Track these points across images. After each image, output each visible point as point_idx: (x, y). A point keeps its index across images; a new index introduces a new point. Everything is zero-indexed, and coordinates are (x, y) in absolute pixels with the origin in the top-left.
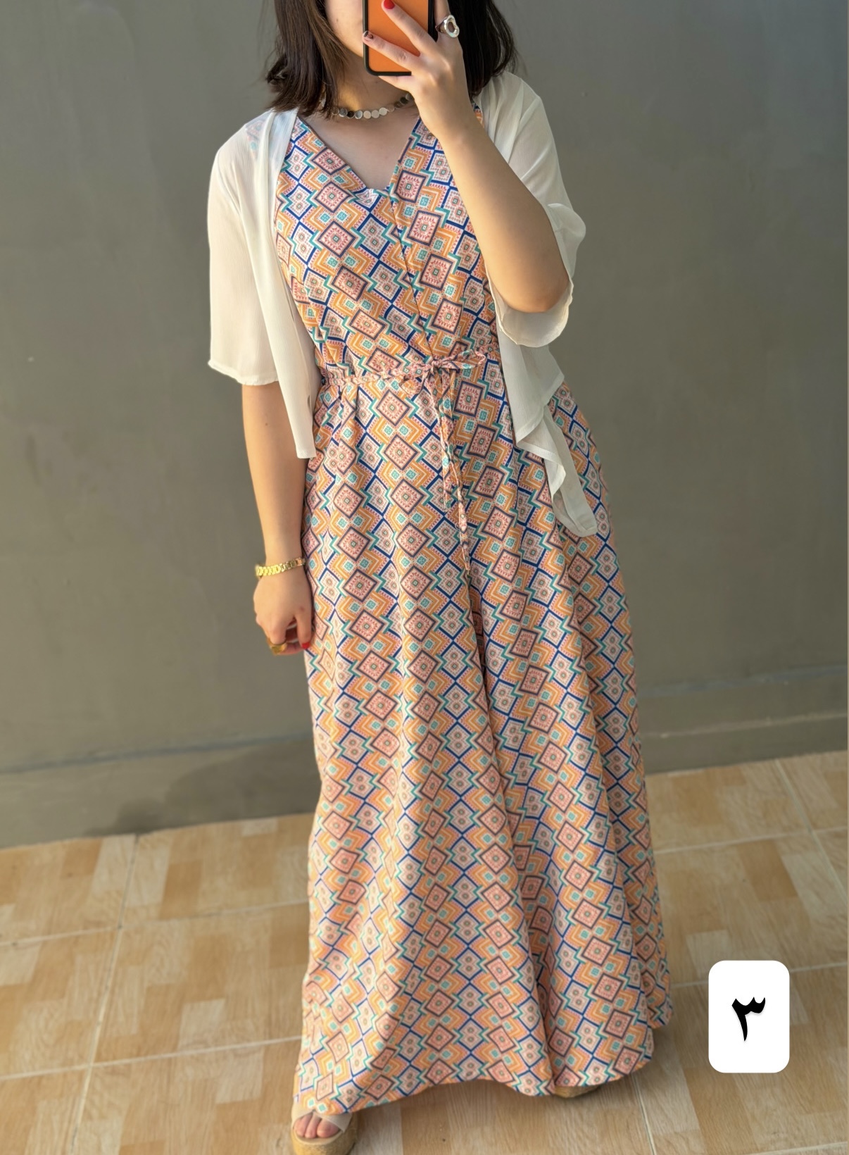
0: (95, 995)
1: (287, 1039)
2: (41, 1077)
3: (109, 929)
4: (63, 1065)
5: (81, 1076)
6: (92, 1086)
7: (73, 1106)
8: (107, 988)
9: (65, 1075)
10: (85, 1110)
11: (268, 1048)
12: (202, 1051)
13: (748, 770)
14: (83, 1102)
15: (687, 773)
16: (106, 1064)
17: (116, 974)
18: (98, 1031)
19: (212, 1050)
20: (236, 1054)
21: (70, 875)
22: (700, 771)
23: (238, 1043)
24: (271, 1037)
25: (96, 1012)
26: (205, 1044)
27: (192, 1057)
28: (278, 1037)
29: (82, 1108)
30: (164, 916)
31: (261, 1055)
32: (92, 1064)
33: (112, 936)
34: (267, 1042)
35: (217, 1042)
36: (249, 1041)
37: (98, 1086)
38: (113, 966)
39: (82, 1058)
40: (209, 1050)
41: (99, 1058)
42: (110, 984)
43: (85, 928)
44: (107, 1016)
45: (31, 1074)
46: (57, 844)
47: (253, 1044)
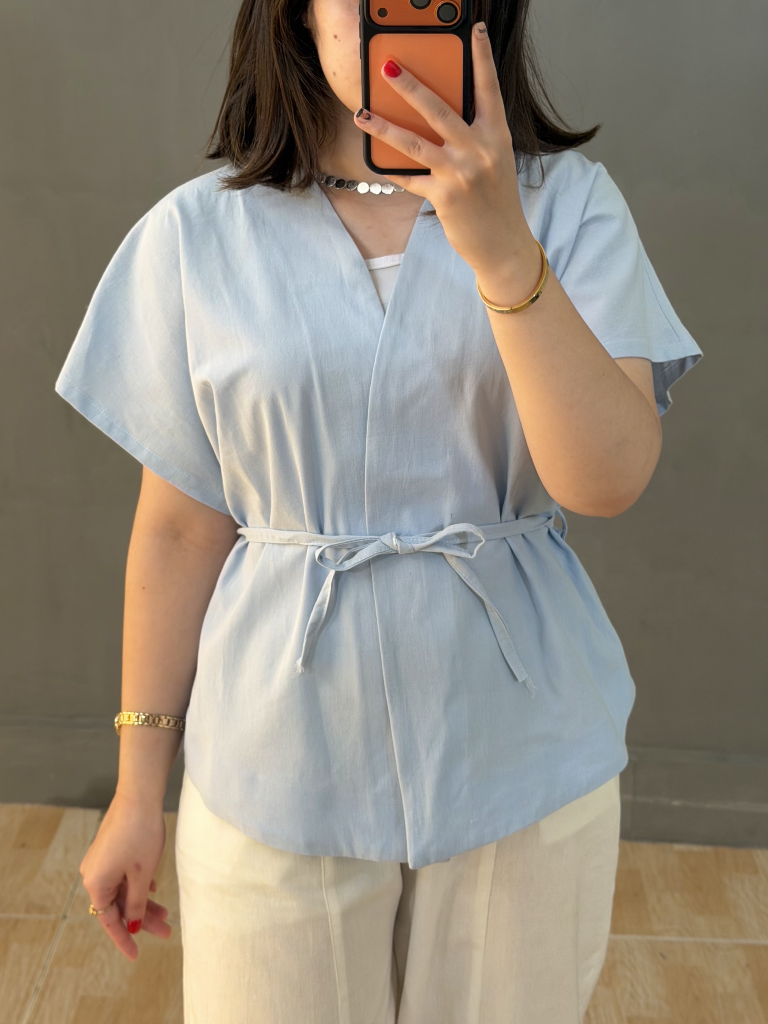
3: (52, 917)
8: (37, 989)
17: (50, 973)
21: (23, 845)
38: (50, 962)
43: (27, 911)
46: (18, 807)
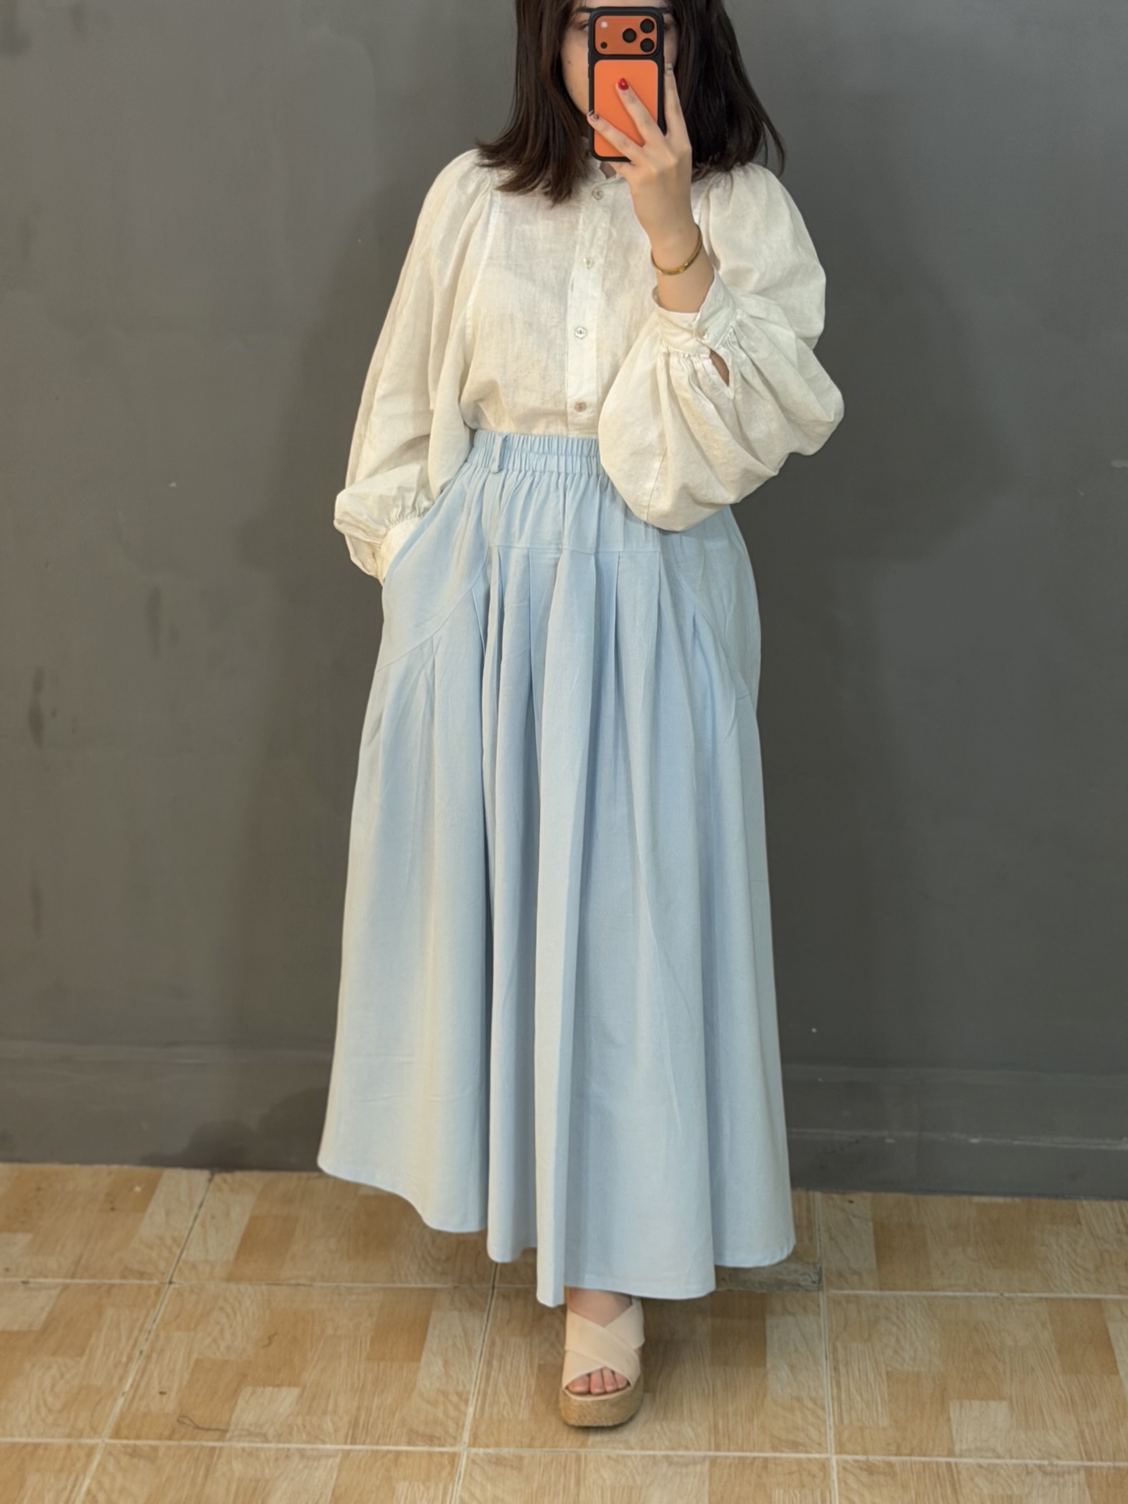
0: (124, 1359)
1: (375, 1448)
2: (37, 1446)
3: (155, 1282)
4: (69, 1436)
5: (90, 1452)
6: (102, 1466)
7: (74, 1486)
9: (69, 1447)
10: (89, 1492)
11: (347, 1454)
12: (259, 1445)
13: (1089, 1208)
14: (87, 1482)
15: (1000, 1200)
16: (125, 1442)
17: (157, 1336)
18: (121, 1401)
19: (273, 1445)
20: (302, 1454)
21: (112, 1209)
22: (1018, 1200)
23: (308, 1442)
24: (353, 1442)
25: (121, 1380)
26: (266, 1440)
27: (243, 1450)
28: (364, 1443)
29: (84, 1489)
30: (230, 1278)
31: (338, 1460)
32: (107, 1441)
33: (158, 1292)
34: (348, 1447)
35: (279, 1438)
36: (324, 1442)
37: (111, 1466)
38: (154, 1327)
39: (94, 1431)
40: (266, 1445)
41: (117, 1434)
42: (146, 1347)
43: (123, 1276)
44: (135, 1387)
45: (23, 1440)
47: (328, 1447)
